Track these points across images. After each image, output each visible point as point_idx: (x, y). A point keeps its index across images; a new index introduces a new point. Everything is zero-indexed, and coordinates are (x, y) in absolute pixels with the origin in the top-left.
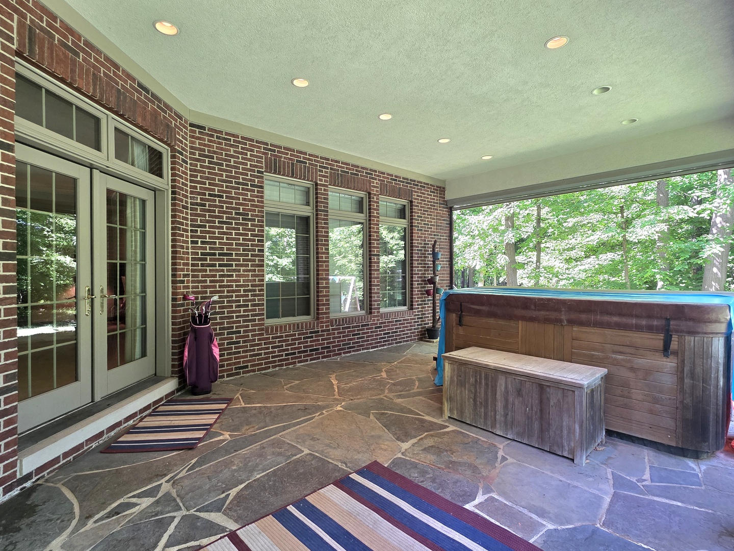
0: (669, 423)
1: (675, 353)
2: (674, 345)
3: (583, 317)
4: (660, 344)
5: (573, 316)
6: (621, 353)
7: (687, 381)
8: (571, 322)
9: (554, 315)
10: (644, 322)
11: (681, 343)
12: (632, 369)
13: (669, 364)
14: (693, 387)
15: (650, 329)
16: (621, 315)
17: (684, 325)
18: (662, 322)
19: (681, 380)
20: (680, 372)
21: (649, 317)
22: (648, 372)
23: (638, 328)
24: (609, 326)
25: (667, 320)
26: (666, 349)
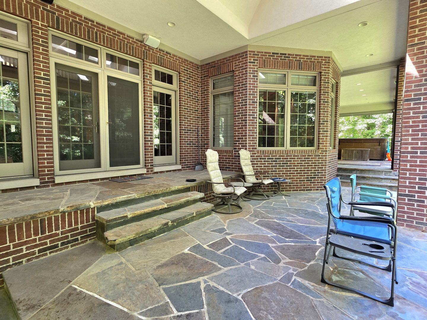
0: (379, 156)
1: (381, 145)
2: (380, 144)
3: (366, 141)
4: (378, 144)
5: (364, 141)
6: (372, 146)
7: (382, 149)
8: (364, 142)
9: (361, 141)
10: (376, 141)
11: (382, 144)
12: (374, 149)
13: (380, 147)
14: (383, 150)
15: (377, 142)
16: (372, 140)
17: (382, 141)
18: (379, 141)
19: (381, 149)
20: (381, 148)
21: (377, 140)
22: (376, 149)
23: (375, 142)
24: (371, 142)
25: (380, 141)
26: (379, 145)
